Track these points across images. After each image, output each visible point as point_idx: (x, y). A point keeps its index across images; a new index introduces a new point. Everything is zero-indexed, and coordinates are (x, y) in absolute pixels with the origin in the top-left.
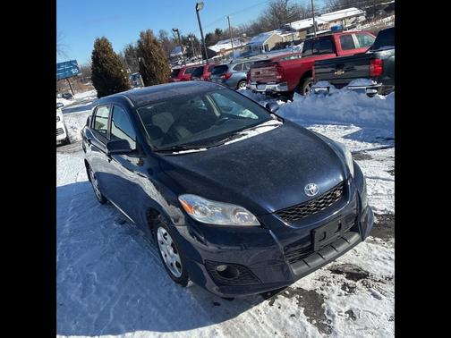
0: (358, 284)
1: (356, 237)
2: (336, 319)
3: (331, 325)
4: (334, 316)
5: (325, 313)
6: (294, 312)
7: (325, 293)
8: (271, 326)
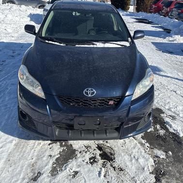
0: (101, 161)
1: (116, 134)
2: (65, 171)
3: (59, 172)
4: (66, 169)
5: (65, 165)
6: (53, 155)
7: (79, 155)
8: (35, 154)
